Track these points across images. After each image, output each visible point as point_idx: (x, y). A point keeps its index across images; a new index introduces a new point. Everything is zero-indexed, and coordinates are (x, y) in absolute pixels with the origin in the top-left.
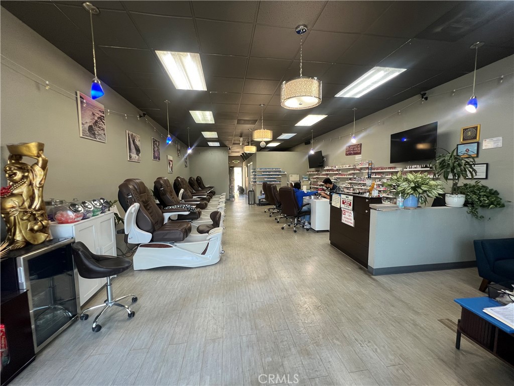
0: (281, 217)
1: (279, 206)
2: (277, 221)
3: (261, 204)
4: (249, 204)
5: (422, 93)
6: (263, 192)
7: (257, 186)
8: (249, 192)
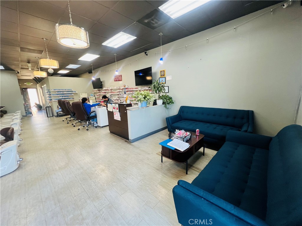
0: (77, 123)
1: (73, 116)
2: (73, 125)
3: (58, 116)
4: (48, 117)
5: (145, 51)
6: (59, 107)
7: (53, 102)
8: (46, 108)
